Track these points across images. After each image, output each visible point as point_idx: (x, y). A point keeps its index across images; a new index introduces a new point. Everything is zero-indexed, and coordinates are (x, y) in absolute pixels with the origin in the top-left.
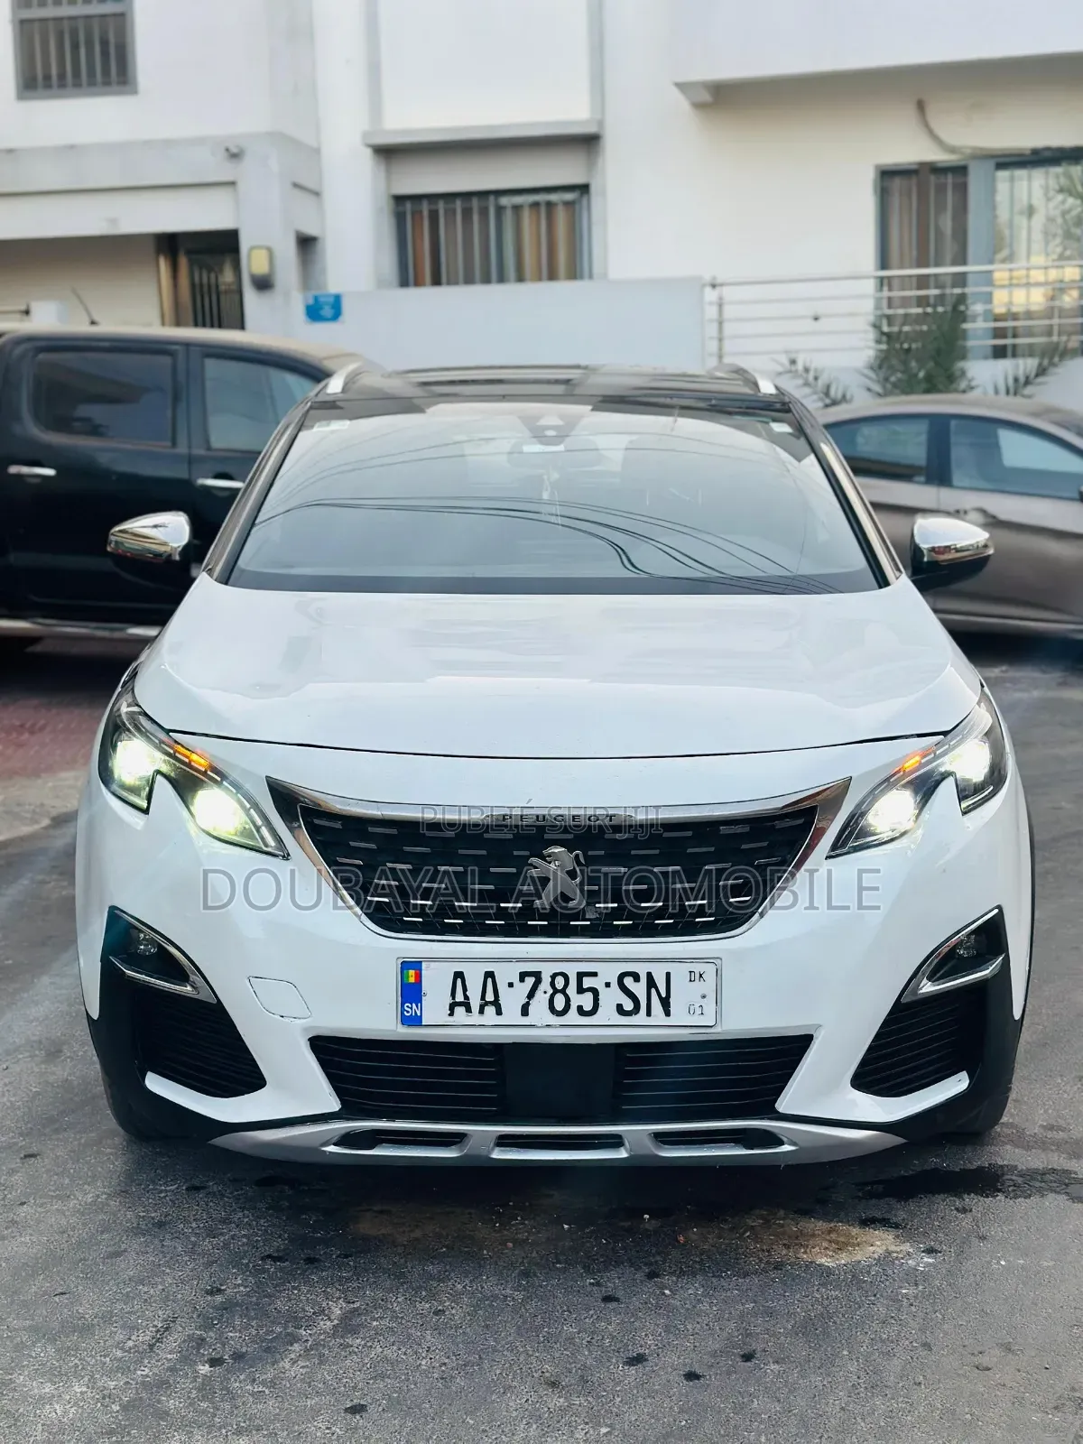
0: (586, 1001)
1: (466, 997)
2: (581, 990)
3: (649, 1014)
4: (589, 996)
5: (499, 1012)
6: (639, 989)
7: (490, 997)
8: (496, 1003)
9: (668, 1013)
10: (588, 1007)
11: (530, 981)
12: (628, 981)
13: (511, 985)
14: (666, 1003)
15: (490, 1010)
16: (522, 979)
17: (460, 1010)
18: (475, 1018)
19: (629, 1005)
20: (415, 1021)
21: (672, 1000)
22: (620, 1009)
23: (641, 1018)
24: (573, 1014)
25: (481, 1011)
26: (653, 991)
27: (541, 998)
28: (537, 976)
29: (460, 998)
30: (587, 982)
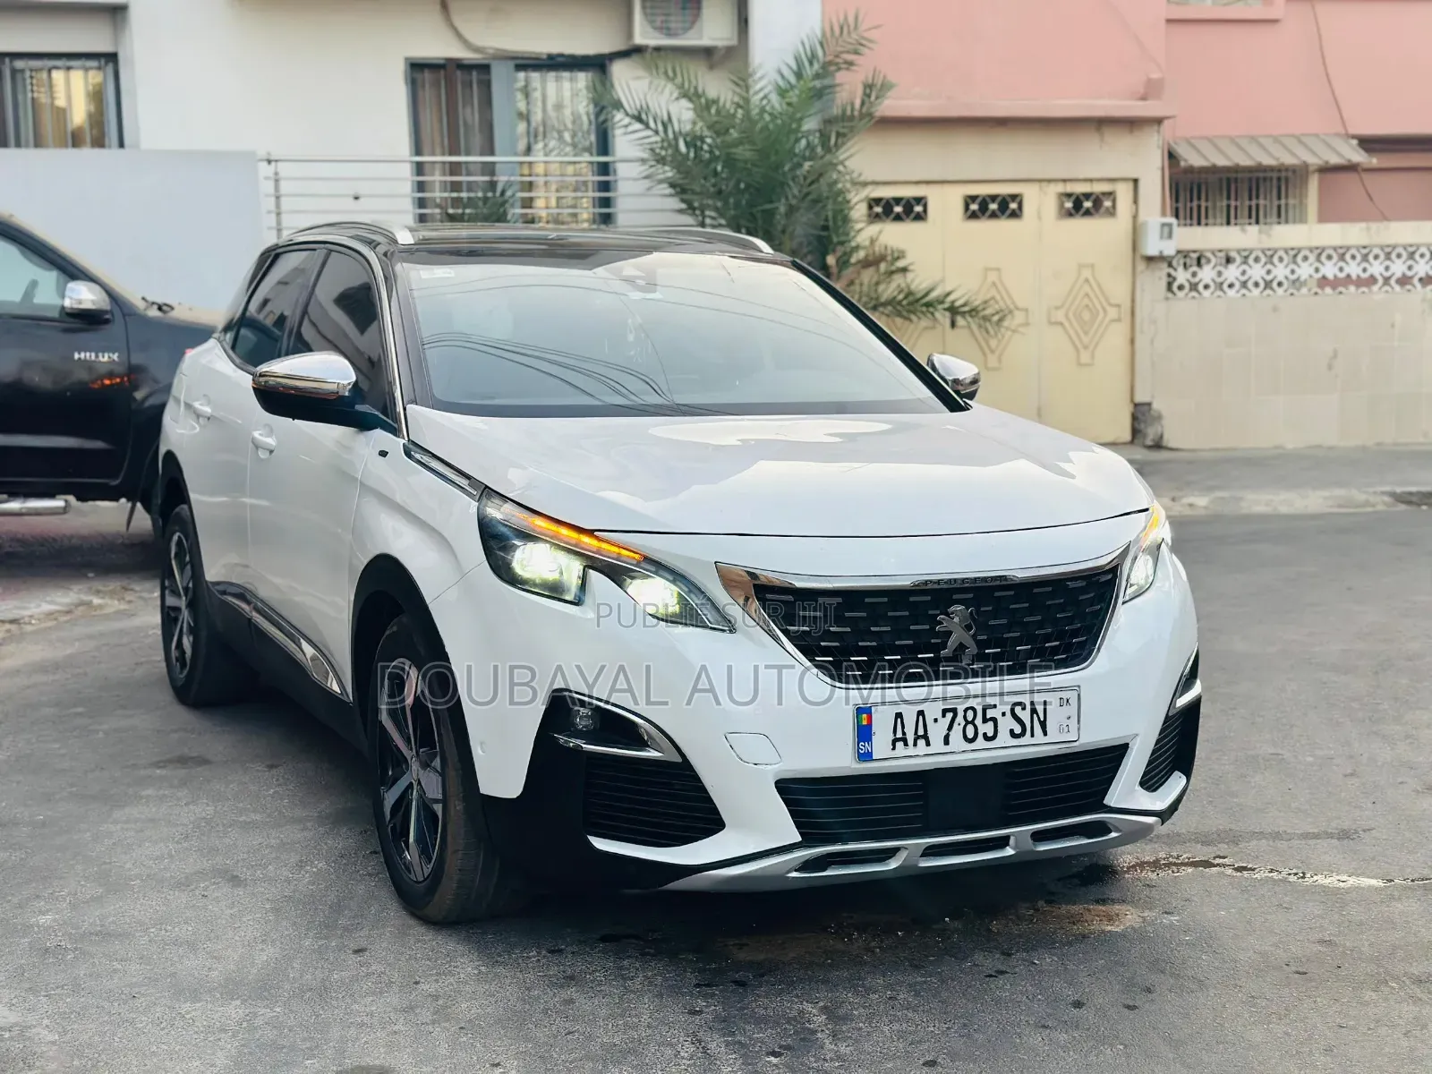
0: (988, 728)
1: (904, 733)
2: (985, 720)
3: (1032, 735)
4: (991, 724)
5: (928, 744)
6: (1025, 715)
7: (921, 732)
8: (925, 737)
9: (1045, 734)
10: (990, 734)
11: (949, 716)
12: (1018, 710)
13: (936, 720)
14: (1043, 725)
15: (921, 742)
16: (944, 716)
17: (900, 745)
18: (911, 751)
19: (1018, 730)
20: (866, 757)
21: (1048, 723)
22: (1012, 731)
23: (1027, 739)
24: (980, 741)
25: (915, 744)
26: (1035, 715)
27: (957, 729)
28: (954, 711)
29: (899, 735)
30: (990, 714)
